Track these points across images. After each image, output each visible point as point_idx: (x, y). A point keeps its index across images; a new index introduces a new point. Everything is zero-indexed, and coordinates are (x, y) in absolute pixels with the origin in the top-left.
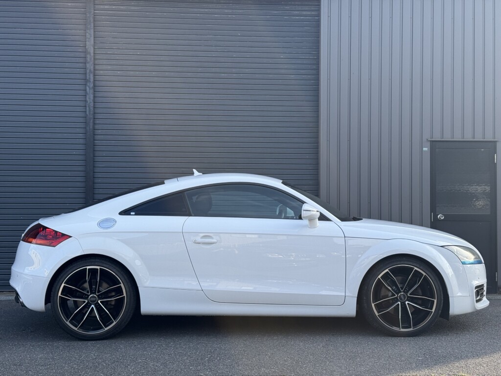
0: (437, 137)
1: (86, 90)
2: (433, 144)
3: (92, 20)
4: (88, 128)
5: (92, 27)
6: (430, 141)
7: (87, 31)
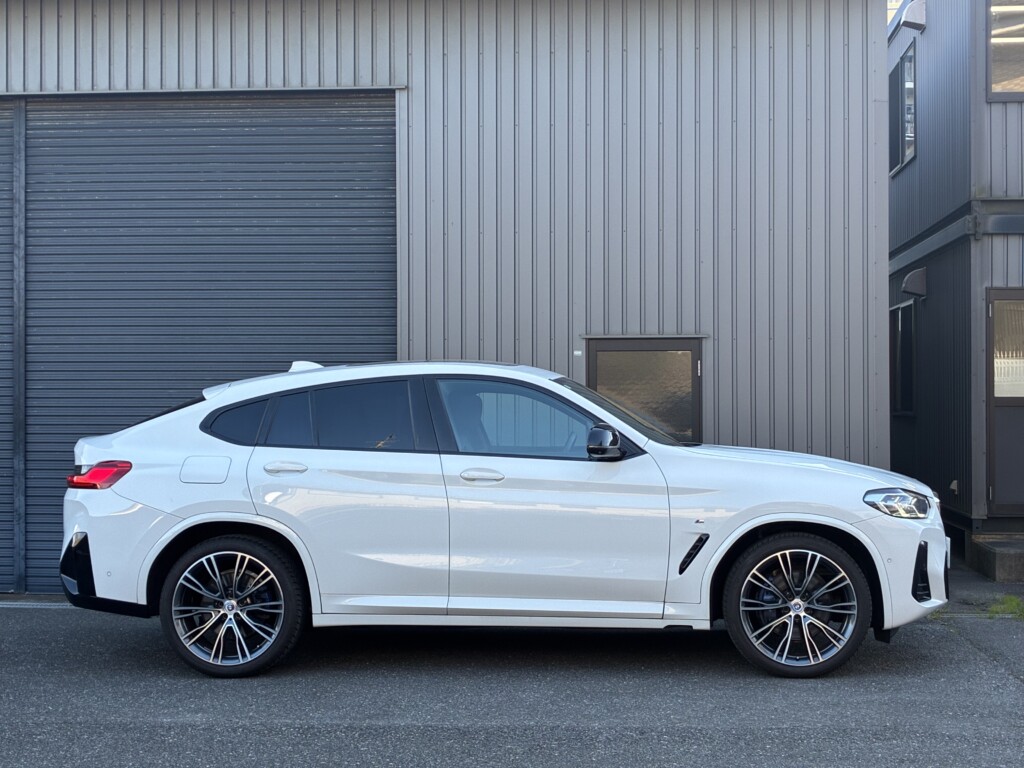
1: (12, 262)
2: (591, 344)
3: (23, 146)
4: (16, 325)
5: (23, 158)
6: (586, 339)
7: (15, 164)
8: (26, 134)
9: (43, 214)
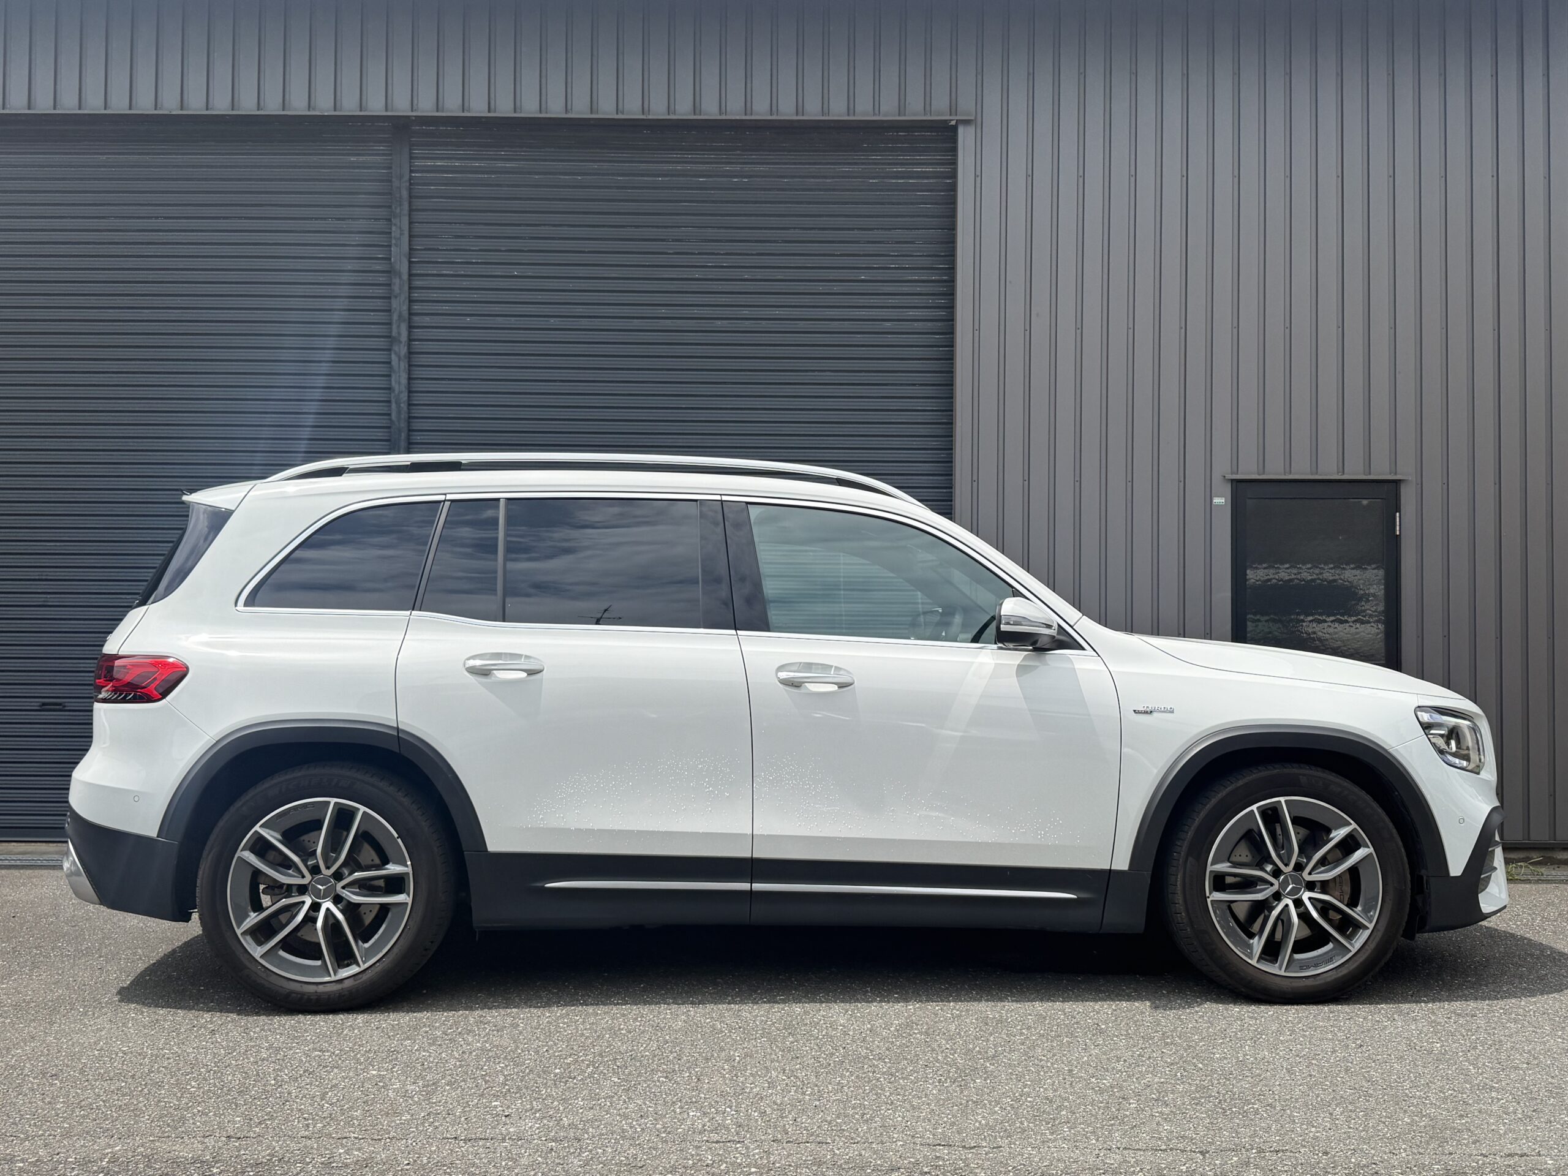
0: (1249, 471)
2: (1240, 488)
5: (406, 212)
6: (1232, 481)
7: (394, 221)
8: (411, 178)
9: (434, 295)
